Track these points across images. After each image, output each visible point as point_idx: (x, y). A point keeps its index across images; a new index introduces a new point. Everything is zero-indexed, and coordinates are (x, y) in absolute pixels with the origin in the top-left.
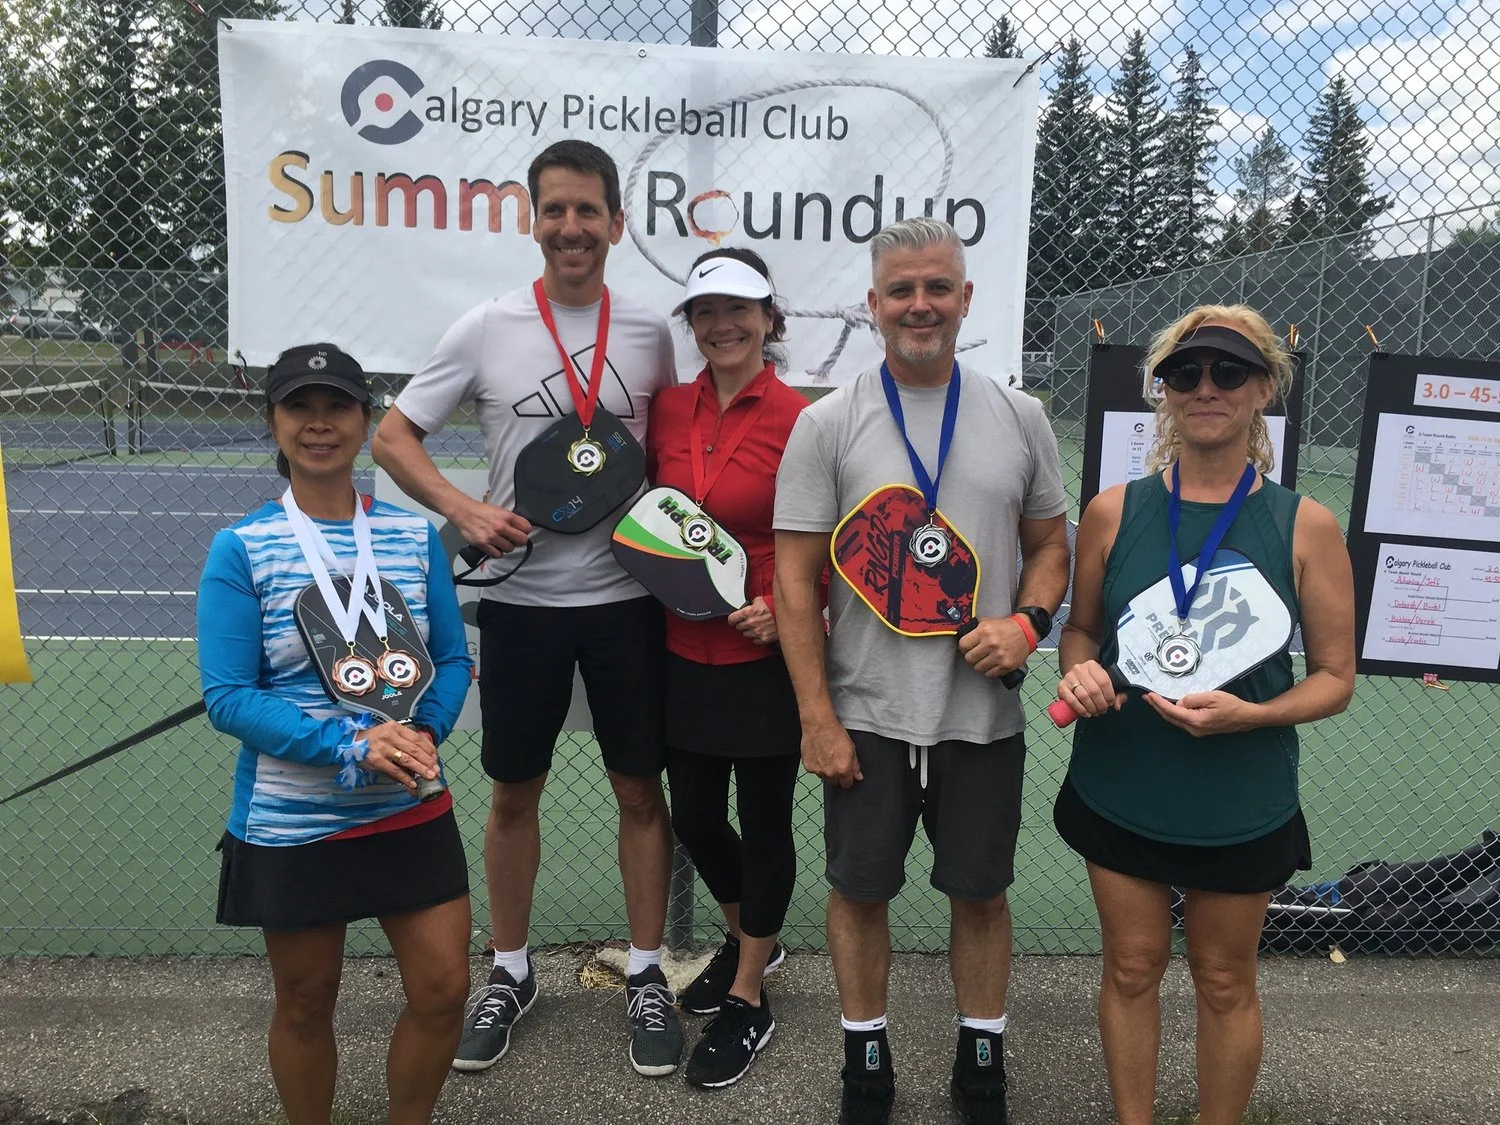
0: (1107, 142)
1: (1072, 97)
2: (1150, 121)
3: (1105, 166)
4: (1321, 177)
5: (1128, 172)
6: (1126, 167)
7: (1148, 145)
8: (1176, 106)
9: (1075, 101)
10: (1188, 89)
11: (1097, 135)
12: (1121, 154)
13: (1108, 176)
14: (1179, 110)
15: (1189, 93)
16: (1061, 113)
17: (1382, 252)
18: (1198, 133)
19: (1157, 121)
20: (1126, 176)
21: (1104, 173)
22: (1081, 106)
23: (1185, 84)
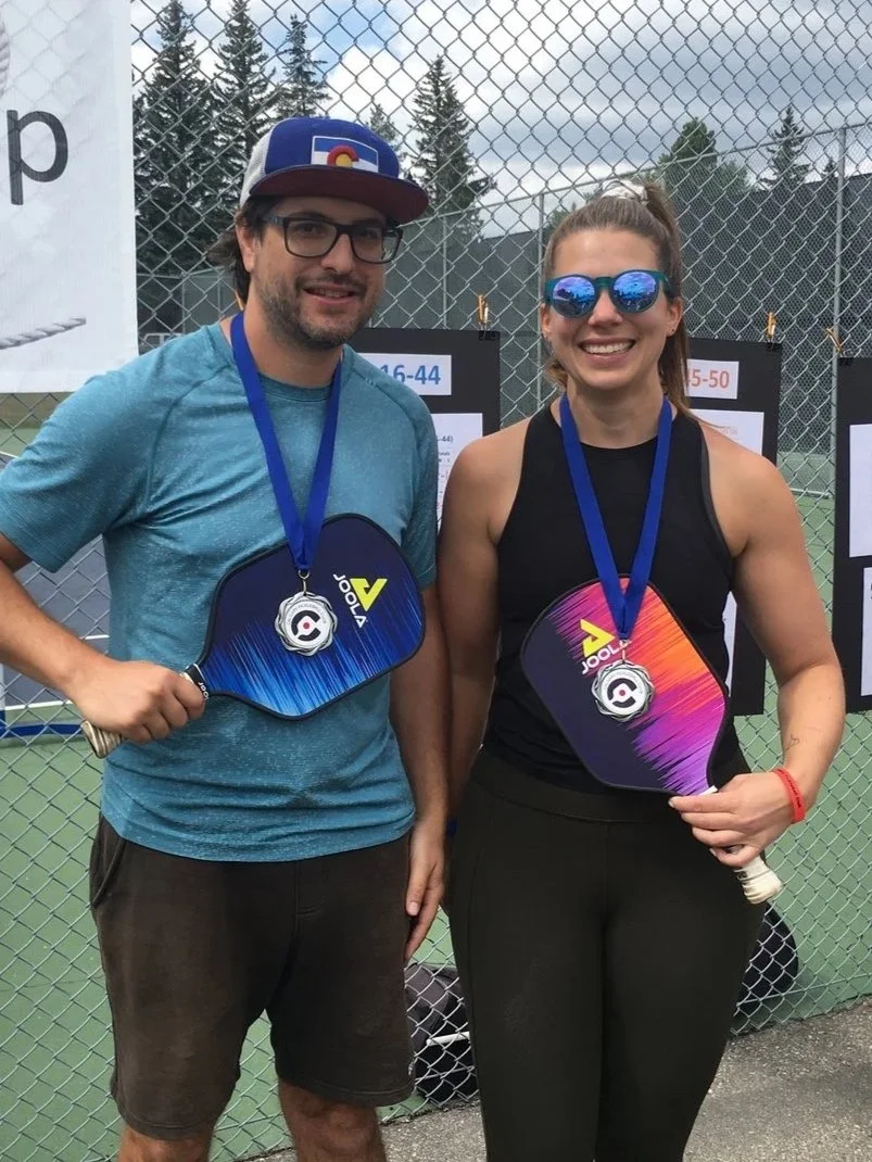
0: (219, 111)
1: (178, 61)
2: (262, 91)
3: (220, 137)
4: (429, 156)
5: (244, 144)
6: (240, 138)
7: (261, 117)
8: (286, 78)
9: (182, 66)
10: (296, 61)
11: (208, 103)
12: (236, 124)
13: (224, 147)
14: (288, 81)
15: (298, 64)
16: (168, 77)
17: (490, 231)
18: (310, 107)
19: (268, 92)
20: (242, 147)
21: (220, 144)
22: (190, 71)
23: (293, 56)
